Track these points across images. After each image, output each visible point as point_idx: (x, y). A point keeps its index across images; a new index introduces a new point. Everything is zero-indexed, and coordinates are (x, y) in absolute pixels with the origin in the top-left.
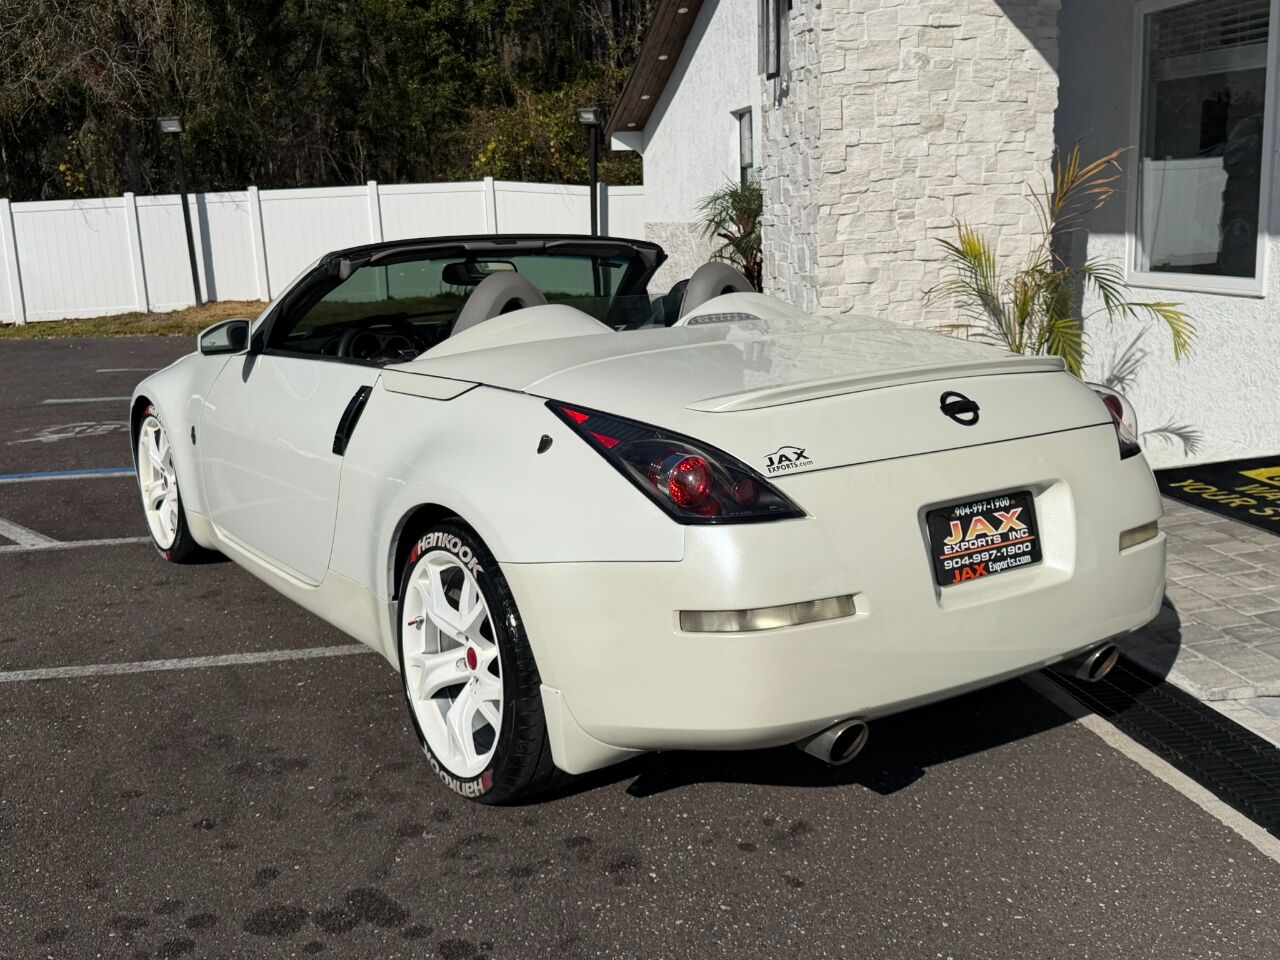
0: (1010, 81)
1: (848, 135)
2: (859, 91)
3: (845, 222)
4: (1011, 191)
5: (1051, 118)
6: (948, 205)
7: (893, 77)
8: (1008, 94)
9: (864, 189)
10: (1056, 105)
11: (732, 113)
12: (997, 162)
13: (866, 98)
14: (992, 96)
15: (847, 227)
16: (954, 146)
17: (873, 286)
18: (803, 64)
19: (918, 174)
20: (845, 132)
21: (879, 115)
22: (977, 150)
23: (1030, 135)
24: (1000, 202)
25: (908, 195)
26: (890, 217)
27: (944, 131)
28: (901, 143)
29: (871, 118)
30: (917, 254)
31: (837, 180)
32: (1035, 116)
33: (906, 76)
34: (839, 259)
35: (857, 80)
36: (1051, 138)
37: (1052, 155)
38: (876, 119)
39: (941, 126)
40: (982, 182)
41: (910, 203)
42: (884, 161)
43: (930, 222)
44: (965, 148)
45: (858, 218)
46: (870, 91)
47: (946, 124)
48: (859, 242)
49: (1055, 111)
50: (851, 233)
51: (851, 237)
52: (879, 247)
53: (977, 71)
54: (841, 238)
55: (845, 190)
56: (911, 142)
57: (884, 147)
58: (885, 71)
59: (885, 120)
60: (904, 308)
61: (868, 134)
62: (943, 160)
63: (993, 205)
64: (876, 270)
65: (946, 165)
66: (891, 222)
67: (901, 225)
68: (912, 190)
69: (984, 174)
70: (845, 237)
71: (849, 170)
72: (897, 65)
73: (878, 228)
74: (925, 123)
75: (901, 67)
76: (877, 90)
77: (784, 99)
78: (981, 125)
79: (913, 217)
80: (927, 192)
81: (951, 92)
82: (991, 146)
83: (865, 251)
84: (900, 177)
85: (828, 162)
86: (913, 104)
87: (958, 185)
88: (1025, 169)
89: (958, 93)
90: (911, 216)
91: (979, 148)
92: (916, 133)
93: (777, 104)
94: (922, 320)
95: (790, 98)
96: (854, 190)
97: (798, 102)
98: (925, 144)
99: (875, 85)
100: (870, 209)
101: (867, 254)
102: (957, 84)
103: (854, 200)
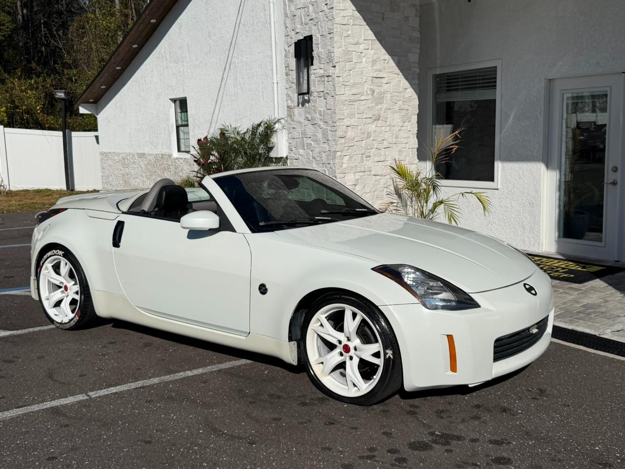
0: (403, 101)
1: (347, 122)
2: (350, 103)
3: (346, 158)
4: (404, 147)
5: (416, 117)
6: (383, 152)
7: (362, 98)
8: (402, 107)
9: (353, 144)
10: (418, 112)
11: (170, 99)
12: (398, 135)
13: (353, 106)
14: (397, 107)
15: (347, 161)
16: (384, 128)
17: (357, 186)
18: (322, 90)
19: (372, 139)
20: (345, 120)
21: (358, 113)
22: (392, 129)
23: (410, 124)
24: (400, 151)
25: (368, 148)
26: (362, 157)
27: (380, 121)
28: (365, 126)
29: (355, 114)
30: (372, 173)
31: (342, 141)
32: (411, 116)
33: (367, 98)
34: (345, 174)
35: (350, 98)
36: (416, 125)
37: (417, 132)
38: (357, 115)
39: (379, 119)
40: (394, 143)
41: (369, 151)
42: (360, 133)
43: (376, 159)
44: (388, 128)
45: (351, 158)
46: (354, 103)
47: (381, 118)
48: (352, 167)
49: (418, 114)
50: (348, 164)
51: (349, 165)
52: (359, 169)
53: (391, 97)
54: (344, 166)
55: (346, 145)
56: (369, 125)
57: (360, 127)
58: (359, 96)
59: (360, 116)
60: (368, 195)
61: (353, 121)
62: (381, 133)
63: (397, 152)
64: (358, 179)
65: (381, 135)
66: (363, 159)
67: (366, 160)
68: (370, 145)
69: (394, 139)
70: (346, 165)
71: (347, 136)
72: (364, 93)
73: (358, 162)
74: (374, 118)
75: (365, 94)
76: (357, 103)
77: (306, 104)
78: (393, 119)
79: (370, 157)
80: (375, 147)
81: (383, 105)
82: (396, 128)
83: (354, 171)
84: (365, 140)
85: (340, 133)
86: (369, 109)
87: (386, 144)
88: (408, 138)
89: (385, 106)
90: (369, 156)
91: (393, 128)
92: (371, 122)
93: (300, 105)
94: (374, 201)
95: (311, 103)
96: (349, 145)
97: (317, 105)
98: (374, 126)
99: (356, 101)
100: (355, 153)
101: (354, 173)
102: (385, 102)
103: (349, 149)
